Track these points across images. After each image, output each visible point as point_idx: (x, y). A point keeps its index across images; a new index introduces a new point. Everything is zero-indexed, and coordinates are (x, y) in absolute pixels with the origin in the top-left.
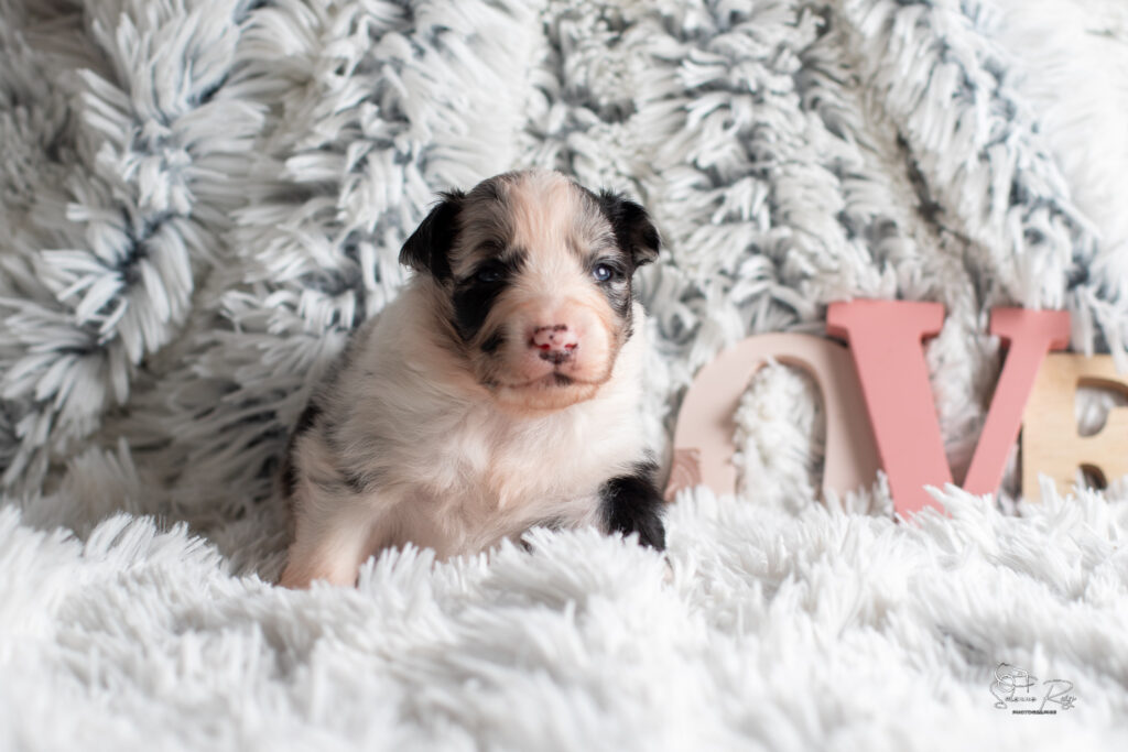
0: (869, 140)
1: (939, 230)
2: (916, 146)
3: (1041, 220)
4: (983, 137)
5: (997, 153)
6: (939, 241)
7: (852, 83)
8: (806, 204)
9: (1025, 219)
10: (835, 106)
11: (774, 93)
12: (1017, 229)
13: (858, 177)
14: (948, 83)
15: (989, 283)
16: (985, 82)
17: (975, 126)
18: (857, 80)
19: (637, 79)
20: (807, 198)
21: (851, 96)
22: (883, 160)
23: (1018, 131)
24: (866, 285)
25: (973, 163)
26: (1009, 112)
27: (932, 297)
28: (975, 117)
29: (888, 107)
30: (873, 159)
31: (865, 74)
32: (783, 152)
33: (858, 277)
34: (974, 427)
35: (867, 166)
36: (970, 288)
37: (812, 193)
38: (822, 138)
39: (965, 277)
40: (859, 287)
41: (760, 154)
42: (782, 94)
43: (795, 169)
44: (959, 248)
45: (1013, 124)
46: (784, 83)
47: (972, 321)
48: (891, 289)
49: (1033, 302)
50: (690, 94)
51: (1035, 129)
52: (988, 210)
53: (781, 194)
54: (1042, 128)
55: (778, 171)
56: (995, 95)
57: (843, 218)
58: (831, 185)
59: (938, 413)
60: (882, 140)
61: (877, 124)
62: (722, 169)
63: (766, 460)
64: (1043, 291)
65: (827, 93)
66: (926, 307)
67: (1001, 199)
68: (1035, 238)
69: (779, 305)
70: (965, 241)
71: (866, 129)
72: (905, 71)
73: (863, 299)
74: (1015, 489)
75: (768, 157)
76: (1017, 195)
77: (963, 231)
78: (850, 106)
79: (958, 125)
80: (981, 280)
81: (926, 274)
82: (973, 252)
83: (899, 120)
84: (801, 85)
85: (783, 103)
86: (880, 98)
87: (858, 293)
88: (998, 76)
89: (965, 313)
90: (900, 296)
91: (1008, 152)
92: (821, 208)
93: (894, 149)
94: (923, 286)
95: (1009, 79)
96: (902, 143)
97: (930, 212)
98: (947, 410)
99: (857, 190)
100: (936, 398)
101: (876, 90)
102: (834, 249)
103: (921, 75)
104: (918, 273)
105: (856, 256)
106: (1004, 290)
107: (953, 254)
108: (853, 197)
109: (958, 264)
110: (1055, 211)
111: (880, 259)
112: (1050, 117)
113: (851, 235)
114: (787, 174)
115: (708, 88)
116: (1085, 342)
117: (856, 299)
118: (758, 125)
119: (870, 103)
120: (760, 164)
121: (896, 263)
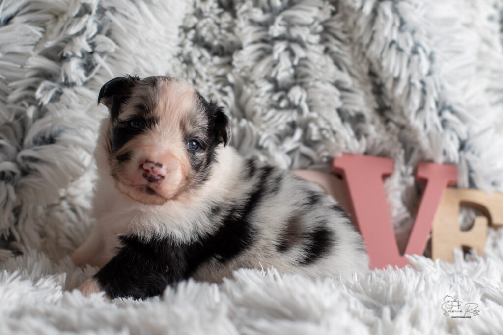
0: (354, 72)
1: (387, 121)
2: (384, 75)
3: (447, 115)
6: (387, 127)
7: (348, 41)
8: (323, 104)
10: (338, 53)
11: (311, 44)
12: (437, 120)
13: (347, 90)
15: (412, 150)
18: (351, 39)
19: (244, 31)
20: (323, 100)
21: (347, 48)
22: (361, 83)
24: (351, 147)
29: (368, 54)
30: (356, 82)
31: (356, 36)
32: (317, 74)
33: (346, 143)
35: (353, 85)
36: (403, 151)
37: (327, 98)
38: (332, 68)
39: (400, 145)
40: (347, 148)
41: (300, 75)
42: (315, 44)
43: (319, 84)
44: (397, 131)
46: (315, 39)
47: (403, 168)
48: (363, 149)
49: (440, 159)
55: (311, 84)
57: (340, 112)
58: (335, 94)
59: (390, 214)
60: (361, 72)
61: (359, 64)
64: (444, 153)
65: (334, 46)
66: (380, 160)
68: (444, 123)
69: (304, 156)
71: (353, 67)
73: (349, 155)
75: (303, 77)
78: (346, 54)
80: (409, 146)
81: (382, 143)
82: (406, 133)
83: (374, 61)
84: (324, 41)
86: (364, 49)
87: (346, 151)
89: (401, 165)
90: (366, 153)
92: (329, 106)
93: (367, 77)
94: (379, 150)
96: (372, 74)
97: (383, 111)
98: (395, 213)
99: (347, 97)
100: (388, 207)
101: (361, 45)
102: (335, 128)
104: (378, 142)
105: (346, 133)
106: (421, 152)
107: (393, 133)
108: (346, 100)
109: (396, 139)
111: (358, 134)
113: (343, 120)
114: (314, 87)
115: (281, 38)
116: (463, 180)
117: (345, 154)
118: (306, 59)
119: (356, 53)
120: (299, 81)
121: (366, 136)
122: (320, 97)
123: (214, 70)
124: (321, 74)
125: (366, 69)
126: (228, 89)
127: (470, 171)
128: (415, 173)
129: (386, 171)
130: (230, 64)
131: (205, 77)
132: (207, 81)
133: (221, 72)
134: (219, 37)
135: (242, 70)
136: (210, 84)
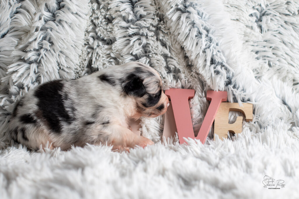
1: (191, 71)
2: (186, 49)
3: (219, 68)
4: (204, 47)
5: (208, 51)
6: (191, 74)
9: (215, 68)
10: (163, 40)
11: (150, 36)
12: (213, 70)
13: (171, 58)
14: (195, 33)
15: (205, 84)
16: (204, 33)
17: (202, 44)
18: (170, 33)
19: (116, 32)
21: (168, 37)
22: (177, 54)
23: (213, 45)
25: (201, 53)
26: (211, 40)
27: (191, 88)
28: (202, 41)
29: (178, 40)
31: (172, 30)
32: (153, 51)
34: (201, 120)
36: (200, 86)
37: (158, 62)
38: (161, 47)
39: (198, 83)
40: (171, 86)
41: (148, 51)
42: (152, 36)
44: (196, 76)
45: (212, 43)
46: (152, 34)
47: (200, 94)
48: (180, 86)
49: (216, 89)
50: (130, 36)
51: (217, 45)
52: (205, 66)
53: (152, 62)
54: (219, 45)
55: (150, 55)
56: (207, 36)
57: (168, 68)
59: (192, 118)
60: (177, 49)
61: (175, 44)
62: (138, 55)
63: (148, 129)
64: (219, 86)
66: (189, 91)
67: (208, 63)
68: (217, 73)
70: (198, 74)
71: (172, 46)
72: (183, 30)
73: (172, 88)
74: (211, 137)
75: (150, 52)
76: (212, 62)
77: (197, 71)
79: (197, 44)
80: (203, 84)
81: (189, 82)
82: (200, 77)
83: (181, 43)
84: (157, 34)
85: (153, 39)
86: (176, 38)
88: (208, 31)
89: (199, 92)
90: (182, 88)
91: (210, 50)
93: (180, 51)
94: (188, 85)
95: (210, 32)
96: (182, 48)
98: (194, 116)
99: (170, 61)
101: (174, 36)
103: (187, 31)
104: (187, 82)
105: (170, 78)
106: (209, 87)
109: (196, 80)
110: (223, 66)
111: (176, 78)
112: (221, 42)
114: (152, 57)
115: (135, 34)
116: (231, 99)
117: (170, 88)
118: (147, 44)
119: (172, 40)
120: (147, 54)
121: (181, 79)
122: (155, 61)
123: (105, 51)
124: (155, 50)
125: (178, 47)
126: (112, 60)
127: (234, 95)
128: (206, 96)
129: (191, 96)
130: (111, 49)
131: (101, 55)
132: (103, 57)
133: (108, 52)
134: (107, 35)
135: (117, 51)
136: (104, 59)
